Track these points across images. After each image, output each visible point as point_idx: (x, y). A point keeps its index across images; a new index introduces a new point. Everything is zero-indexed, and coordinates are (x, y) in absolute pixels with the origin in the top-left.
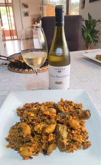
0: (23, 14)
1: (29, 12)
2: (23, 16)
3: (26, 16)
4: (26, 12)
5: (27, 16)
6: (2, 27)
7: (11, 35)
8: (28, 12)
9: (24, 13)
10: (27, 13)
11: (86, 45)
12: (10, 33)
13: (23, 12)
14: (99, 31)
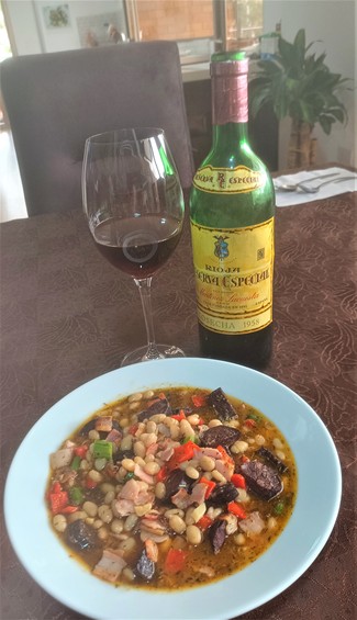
0: (44, 20)
1: (67, 6)
2: (48, 27)
3: (57, 25)
4: (55, 8)
5: (60, 23)
8: (63, 9)
9: (48, 14)
10: (60, 13)
11: (293, 135)
13: (45, 9)
14: (339, 76)
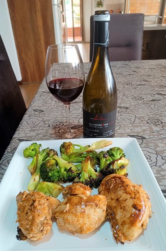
0: (94, 4)
2: (95, 7)
3: (99, 7)
4: (99, 1)
6: (64, 24)
7: (74, 36)
9: (96, 2)
10: (101, 2)
12: (72, 32)
